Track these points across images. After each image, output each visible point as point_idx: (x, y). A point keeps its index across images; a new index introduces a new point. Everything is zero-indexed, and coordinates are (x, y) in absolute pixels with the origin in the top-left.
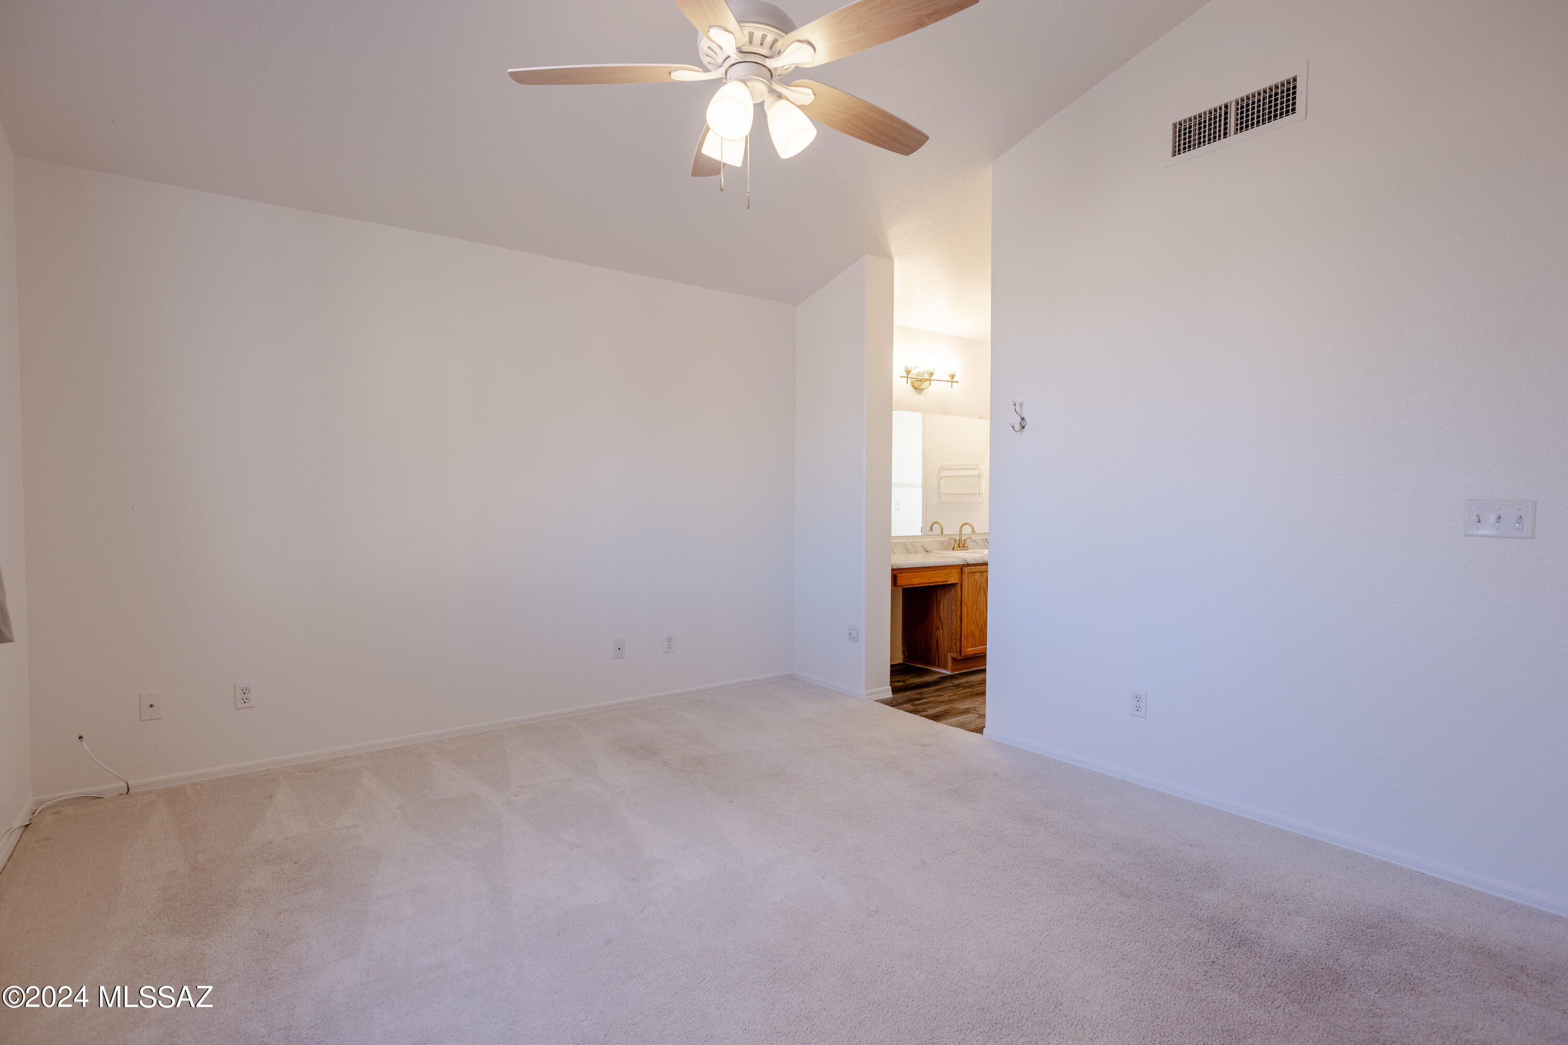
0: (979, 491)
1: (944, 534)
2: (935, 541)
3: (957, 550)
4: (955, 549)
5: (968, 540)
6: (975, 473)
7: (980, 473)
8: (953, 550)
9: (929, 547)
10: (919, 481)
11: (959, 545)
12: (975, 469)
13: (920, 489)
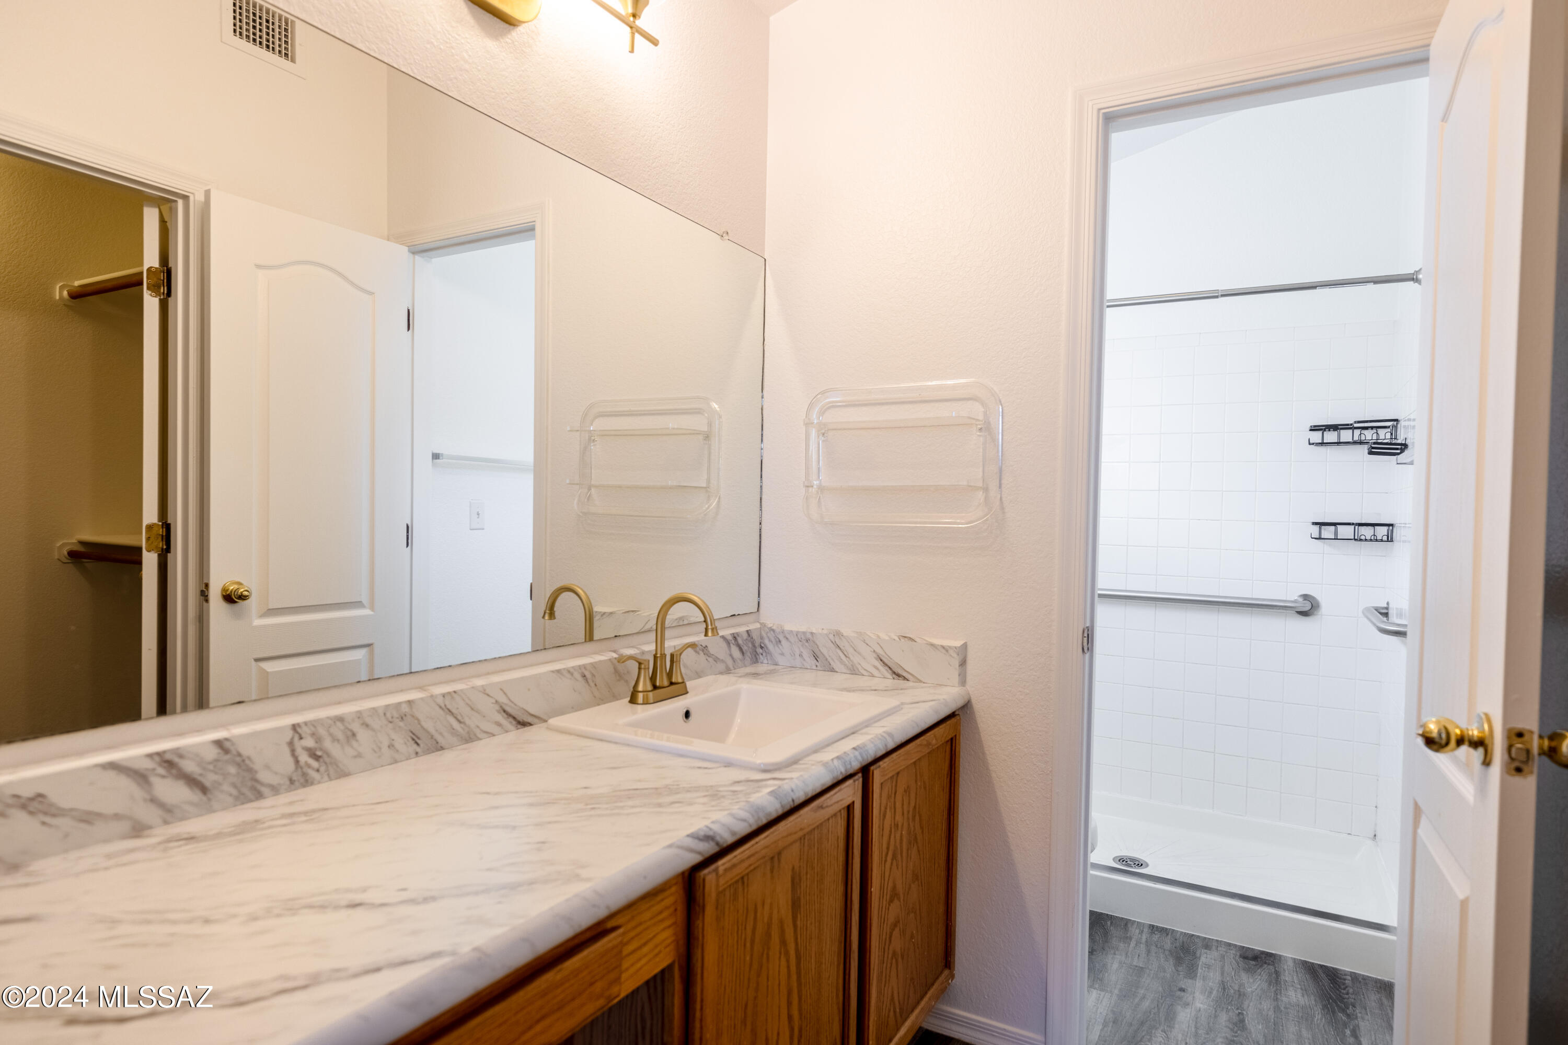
0: (708, 481)
1: (595, 638)
2: (558, 671)
3: (646, 702)
4: (640, 697)
5: (688, 658)
6: (698, 423)
7: (710, 424)
8: (633, 700)
9: (529, 703)
10: (526, 454)
11: (653, 679)
12: (698, 412)
13: (526, 484)
